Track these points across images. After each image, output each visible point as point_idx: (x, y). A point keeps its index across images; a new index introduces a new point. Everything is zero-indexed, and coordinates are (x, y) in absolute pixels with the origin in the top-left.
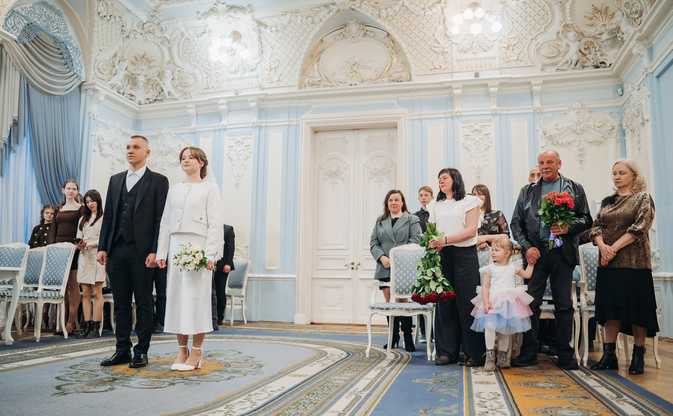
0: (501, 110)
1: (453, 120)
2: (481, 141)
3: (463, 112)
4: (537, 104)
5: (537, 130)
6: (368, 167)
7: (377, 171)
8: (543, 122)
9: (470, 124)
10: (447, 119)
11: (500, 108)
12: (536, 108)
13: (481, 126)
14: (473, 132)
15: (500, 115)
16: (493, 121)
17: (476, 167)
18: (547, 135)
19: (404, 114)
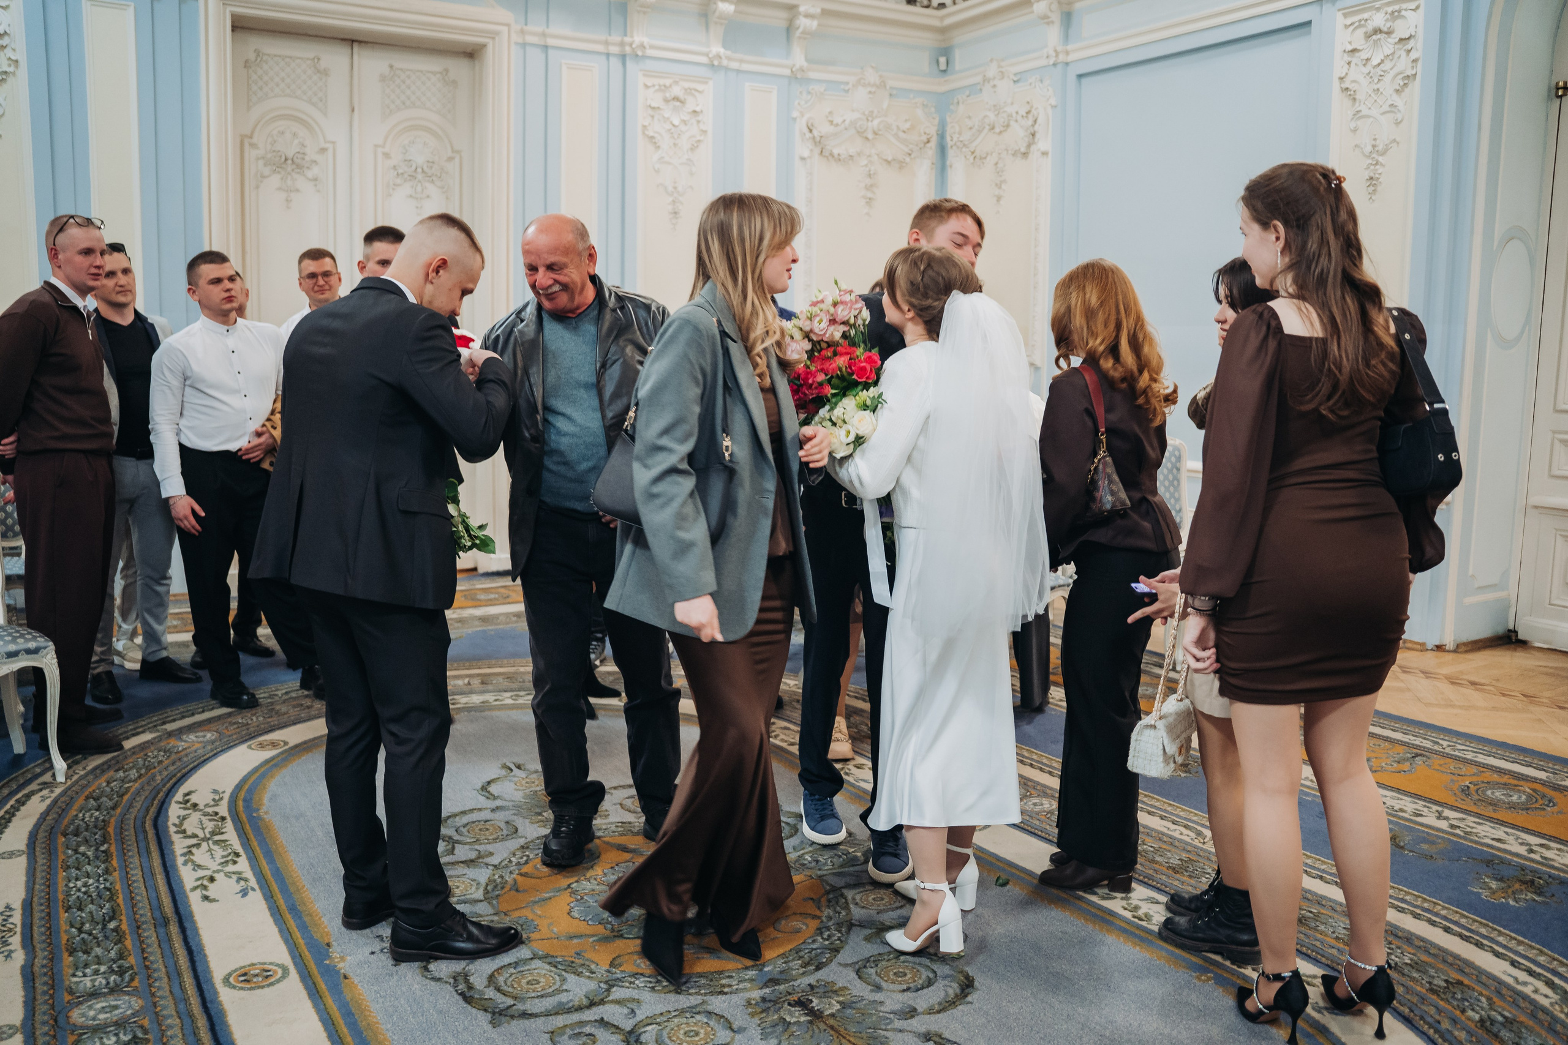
0: (729, 59)
1: (624, 64)
2: (683, 128)
3: (652, 47)
4: (798, 58)
5: (795, 119)
6: (387, 155)
7: (414, 167)
8: (806, 102)
9: (662, 82)
10: (608, 59)
11: (729, 53)
12: (798, 66)
13: (686, 90)
14: (666, 101)
15: (727, 69)
16: (711, 83)
17: (670, 189)
18: (815, 132)
19: (508, 25)
